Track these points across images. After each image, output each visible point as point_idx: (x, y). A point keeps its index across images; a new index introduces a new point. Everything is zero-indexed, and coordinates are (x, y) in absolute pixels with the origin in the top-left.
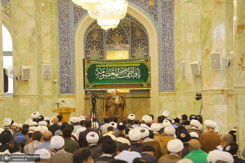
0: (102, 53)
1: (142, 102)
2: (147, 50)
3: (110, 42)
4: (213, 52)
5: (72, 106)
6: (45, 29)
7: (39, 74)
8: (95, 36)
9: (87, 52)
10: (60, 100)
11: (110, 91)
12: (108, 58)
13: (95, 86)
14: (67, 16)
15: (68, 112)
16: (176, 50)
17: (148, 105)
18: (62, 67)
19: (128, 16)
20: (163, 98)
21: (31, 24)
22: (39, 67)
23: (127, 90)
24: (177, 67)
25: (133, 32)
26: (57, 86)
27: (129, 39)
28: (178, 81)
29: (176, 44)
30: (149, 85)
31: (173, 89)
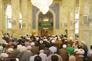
0: (42, 20)
1: (51, 31)
2: (53, 19)
3: (44, 17)
4: (70, 20)
5: (35, 32)
6: (29, 14)
7: (28, 24)
8: (41, 16)
9: (39, 19)
10: (32, 30)
11: (44, 28)
12: (44, 21)
13: (40, 27)
14: (34, 11)
15: (34, 33)
16: (60, 19)
17: (53, 32)
18: (33, 23)
19: (49, 11)
20: (56, 30)
21: (26, 12)
22: (28, 22)
23: (48, 28)
24: (60, 23)
25: (50, 15)
26: (32, 27)
27: (49, 16)
28: (60, 26)
29: (60, 18)
30: (53, 27)
31: (59, 28)
